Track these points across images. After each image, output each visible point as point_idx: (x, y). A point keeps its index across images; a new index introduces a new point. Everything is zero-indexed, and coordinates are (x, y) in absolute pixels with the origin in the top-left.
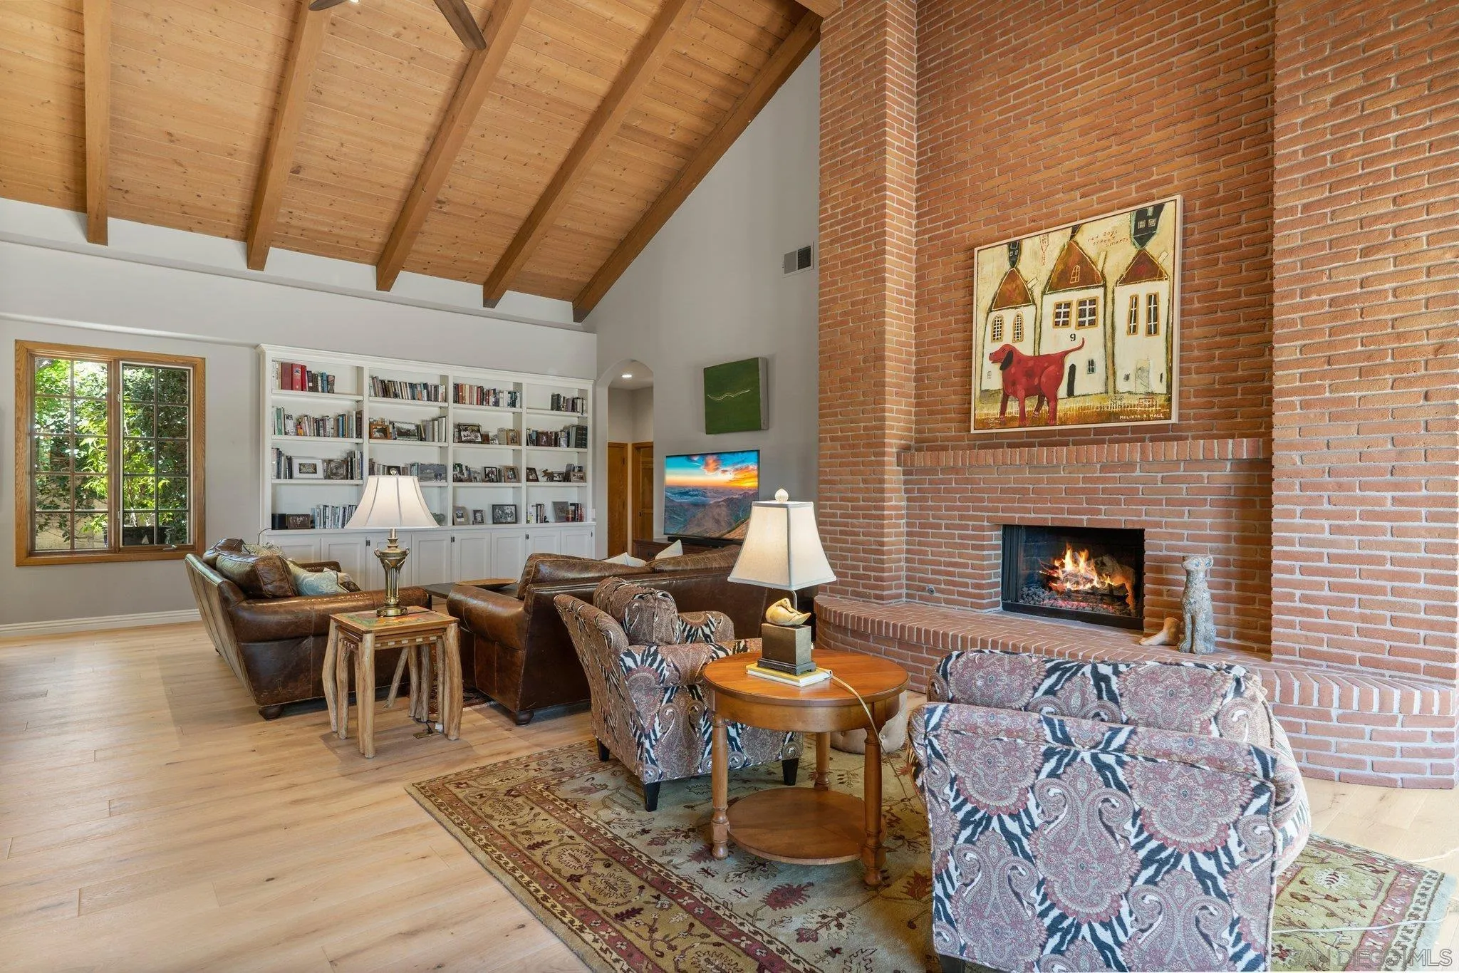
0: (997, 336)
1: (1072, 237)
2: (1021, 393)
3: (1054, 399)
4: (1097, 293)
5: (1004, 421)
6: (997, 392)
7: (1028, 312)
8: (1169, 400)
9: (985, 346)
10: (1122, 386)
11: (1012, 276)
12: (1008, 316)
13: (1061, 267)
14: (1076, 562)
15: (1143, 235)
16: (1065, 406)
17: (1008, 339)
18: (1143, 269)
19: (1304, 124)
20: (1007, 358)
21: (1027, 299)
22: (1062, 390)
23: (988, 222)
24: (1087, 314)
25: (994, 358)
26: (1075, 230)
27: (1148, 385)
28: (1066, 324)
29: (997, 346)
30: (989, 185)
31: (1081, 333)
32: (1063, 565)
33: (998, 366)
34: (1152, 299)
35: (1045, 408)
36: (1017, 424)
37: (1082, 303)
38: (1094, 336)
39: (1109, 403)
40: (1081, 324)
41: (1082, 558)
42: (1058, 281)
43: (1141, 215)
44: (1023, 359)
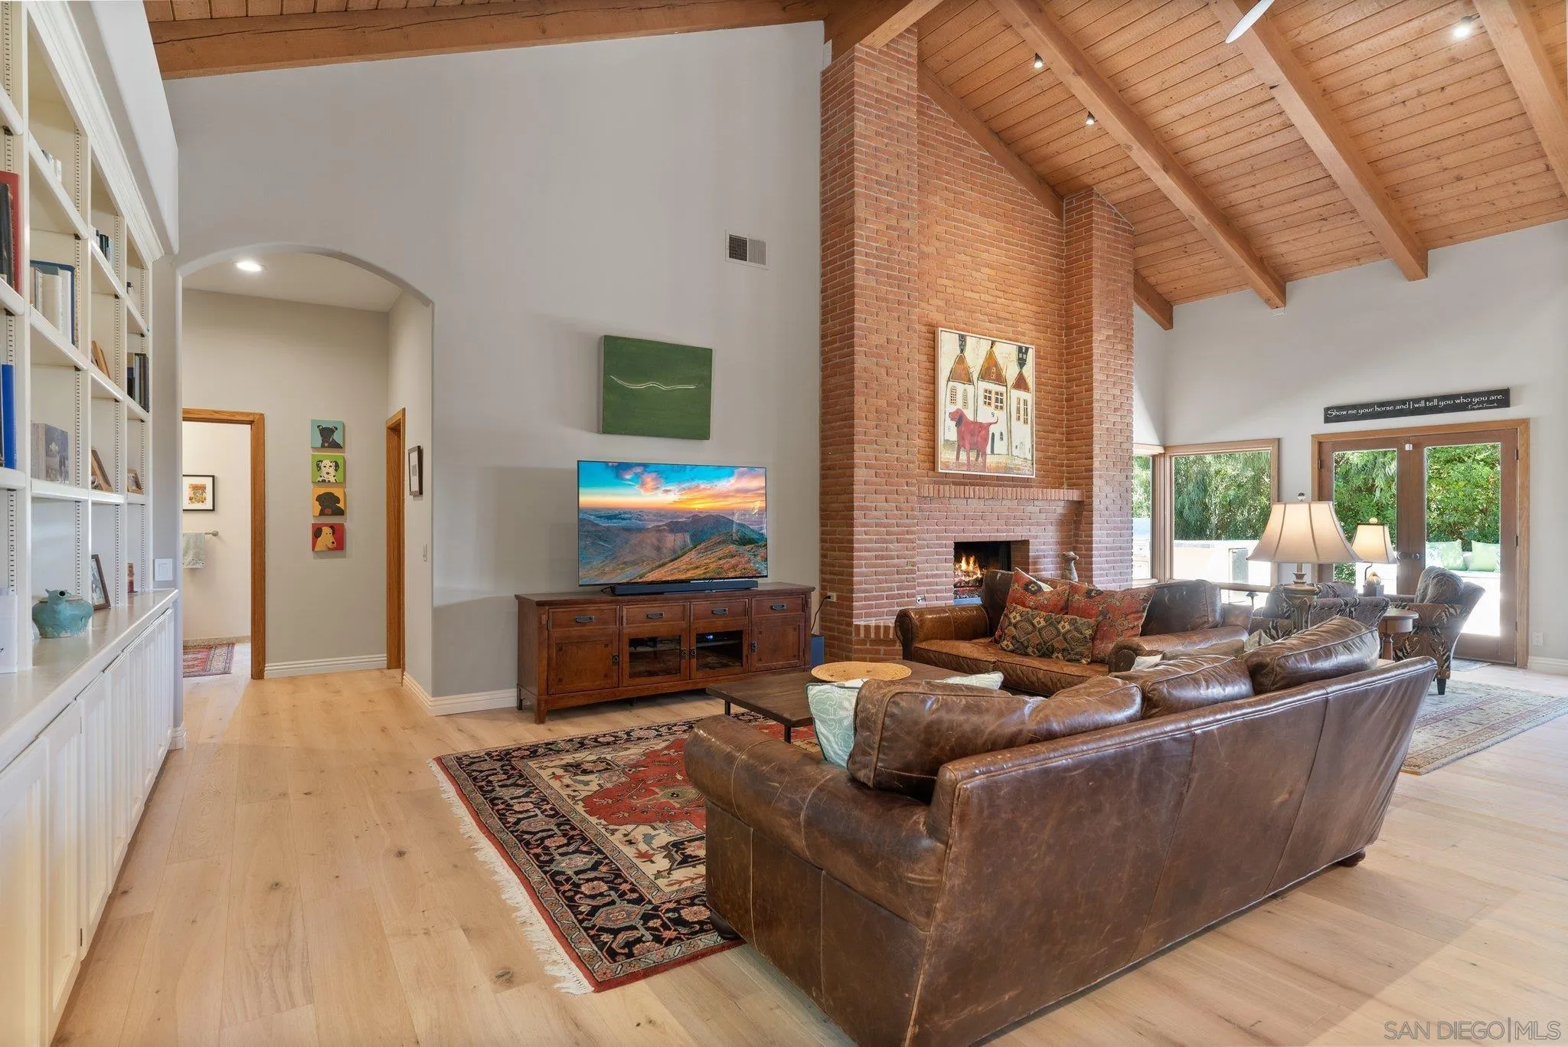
0: (953, 400)
1: (991, 347)
2: (967, 446)
3: (984, 454)
4: (1002, 389)
5: (958, 464)
6: (953, 442)
7: (970, 388)
8: (1033, 464)
10: (1015, 452)
11: (961, 360)
12: (960, 387)
13: (986, 365)
14: (968, 563)
15: (1022, 362)
16: (991, 460)
17: (959, 405)
18: (1021, 383)
20: (959, 418)
21: (970, 381)
23: (939, 309)
24: (999, 402)
25: (953, 416)
26: (993, 343)
27: (1024, 454)
28: (989, 404)
29: (952, 408)
30: (940, 281)
31: (997, 413)
32: (960, 567)
33: (954, 423)
34: (1025, 402)
35: (980, 459)
37: (997, 393)
38: (1001, 415)
39: (1009, 461)
40: (997, 407)
41: (972, 560)
42: (985, 375)
43: (1020, 348)
44: (969, 423)
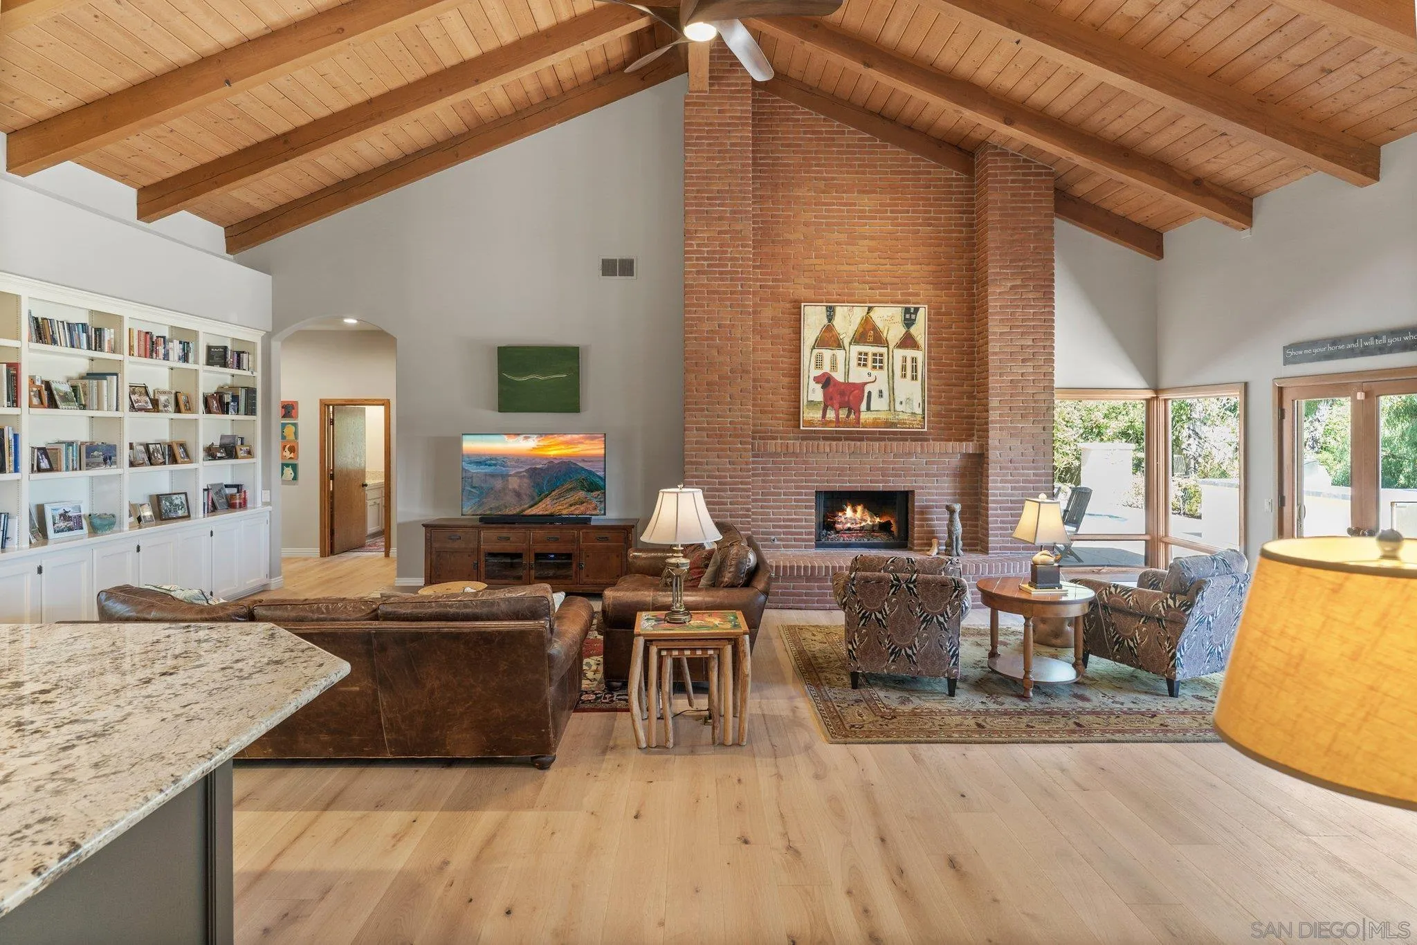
0: (819, 365)
1: (868, 313)
2: (837, 406)
3: (858, 412)
4: (884, 350)
5: (824, 422)
6: (819, 403)
7: (840, 354)
8: (924, 418)
9: (810, 371)
10: (899, 407)
11: (829, 328)
12: (827, 354)
13: (861, 330)
14: (855, 511)
15: (909, 323)
17: (827, 368)
18: (908, 342)
19: (1000, 293)
20: (826, 382)
21: (839, 345)
22: (863, 406)
23: (807, 287)
24: (878, 362)
25: (817, 380)
26: (870, 309)
27: (912, 409)
28: (865, 365)
29: (818, 373)
30: (807, 262)
31: (874, 373)
32: (845, 513)
33: (820, 386)
34: (914, 360)
35: (852, 416)
36: (834, 425)
37: (875, 355)
38: (882, 375)
39: (891, 417)
40: (874, 367)
41: (859, 508)
42: (859, 338)
43: (907, 310)
44: (837, 383)
